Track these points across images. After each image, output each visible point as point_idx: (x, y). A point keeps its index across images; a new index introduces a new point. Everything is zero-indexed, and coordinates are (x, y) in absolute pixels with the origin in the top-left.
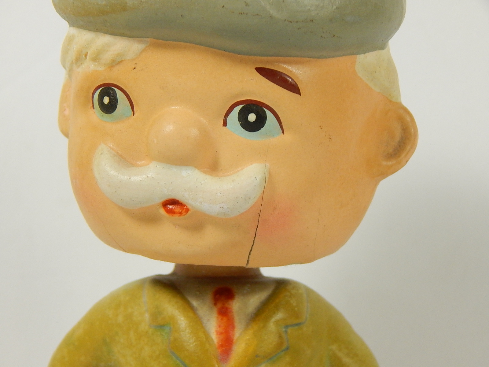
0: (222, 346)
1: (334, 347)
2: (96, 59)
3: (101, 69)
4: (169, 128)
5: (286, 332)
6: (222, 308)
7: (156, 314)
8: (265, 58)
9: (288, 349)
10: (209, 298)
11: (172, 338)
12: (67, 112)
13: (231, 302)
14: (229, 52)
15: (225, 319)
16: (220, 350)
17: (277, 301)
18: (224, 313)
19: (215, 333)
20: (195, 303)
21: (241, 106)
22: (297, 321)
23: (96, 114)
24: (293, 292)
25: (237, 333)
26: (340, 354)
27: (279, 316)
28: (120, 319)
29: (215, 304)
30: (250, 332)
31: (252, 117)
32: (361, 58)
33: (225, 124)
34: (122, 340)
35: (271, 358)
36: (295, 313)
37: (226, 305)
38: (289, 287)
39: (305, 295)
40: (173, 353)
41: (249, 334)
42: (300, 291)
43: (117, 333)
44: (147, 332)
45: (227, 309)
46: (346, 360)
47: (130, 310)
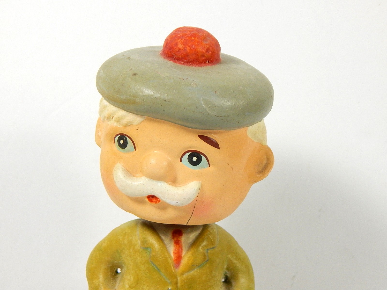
0: (176, 260)
1: (230, 256)
2: (118, 121)
3: (120, 126)
4: (153, 161)
5: (207, 252)
6: (177, 240)
7: (144, 242)
8: (203, 131)
9: (208, 260)
10: (170, 235)
11: (151, 255)
12: (100, 134)
13: (180, 237)
14: (186, 127)
15: (178, 246)
16: (175, 262)
17: (204, 237)
18: (177, 243)
19: (173, 253)
20: (163, 237)
21: (189, 153)
22: (213, 246)
23: (116, 146)
24: (211, 231)
25: (184, 253)
26: (232, 259)
27: (205, 243)
28: (126, 242)
29: (173, 238)
31: (195, 159)
32: (250, 128)
33: (181, 161)
34: (126, 252)
35: (200, 266)
36: (212, 243)
37: (179, 239)
38: (209, 229)
39: (217, 232)
40: (152, 262)
41: (189, 254)
42: (215, 230)
43: (124, 248)
44: (139, 250)
45: (179, 241)
46: (235, 261)
47: (130, 238)
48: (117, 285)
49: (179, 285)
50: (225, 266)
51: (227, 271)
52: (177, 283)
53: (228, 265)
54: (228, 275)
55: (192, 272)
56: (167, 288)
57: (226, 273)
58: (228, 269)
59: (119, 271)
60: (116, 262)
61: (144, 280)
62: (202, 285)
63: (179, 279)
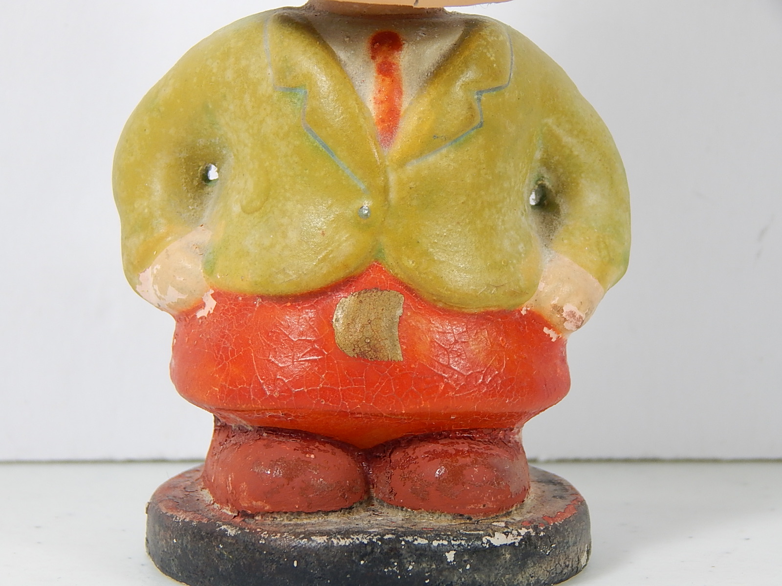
0: (383, 121)
1: (550, 121)
5: (479, 100)
6: (384, 63)
7: (284, 70)
9: (481, 125)
10: (364, 47)
11: (308, 109)
13: (396, 54)
15: (388, 81)
16: (379, 127)
17: (467, 53)
18: (386, 70)
19: (373, 101)
20: (342, 55)
22: (496, 84)
24: (491, 39)
25: (405, 102)
26: (559, 132)
27: (470, 75)
28: (230, 75)
29: (373, 58)
30: (425, 101)
34: (232, 107)
35: (456, 139)
36: (493, 72)
37: (390, 59)
38: (485, 32)
39: (508, 44)
40: (309, 130)
41: (424, 104)
42: (501, 38)
43: (225, 96)
44: (271, 96)
45: (390, 65)
46: (567, 140)
47: (244, 63)
48: (207, 212)
49: (393, 196)
50: (538, 155)
51: (543, 171)
52: (385, 190)
53: (546, 151)
54: (547, 184)
55: (432, 159)
56: (356, 205)
57: (541, 178)
58: (546, 163)
59: (213, 174)
60: (201, 142)
61: (287, 187)
62: (463, 199)
63: (393, 178)
